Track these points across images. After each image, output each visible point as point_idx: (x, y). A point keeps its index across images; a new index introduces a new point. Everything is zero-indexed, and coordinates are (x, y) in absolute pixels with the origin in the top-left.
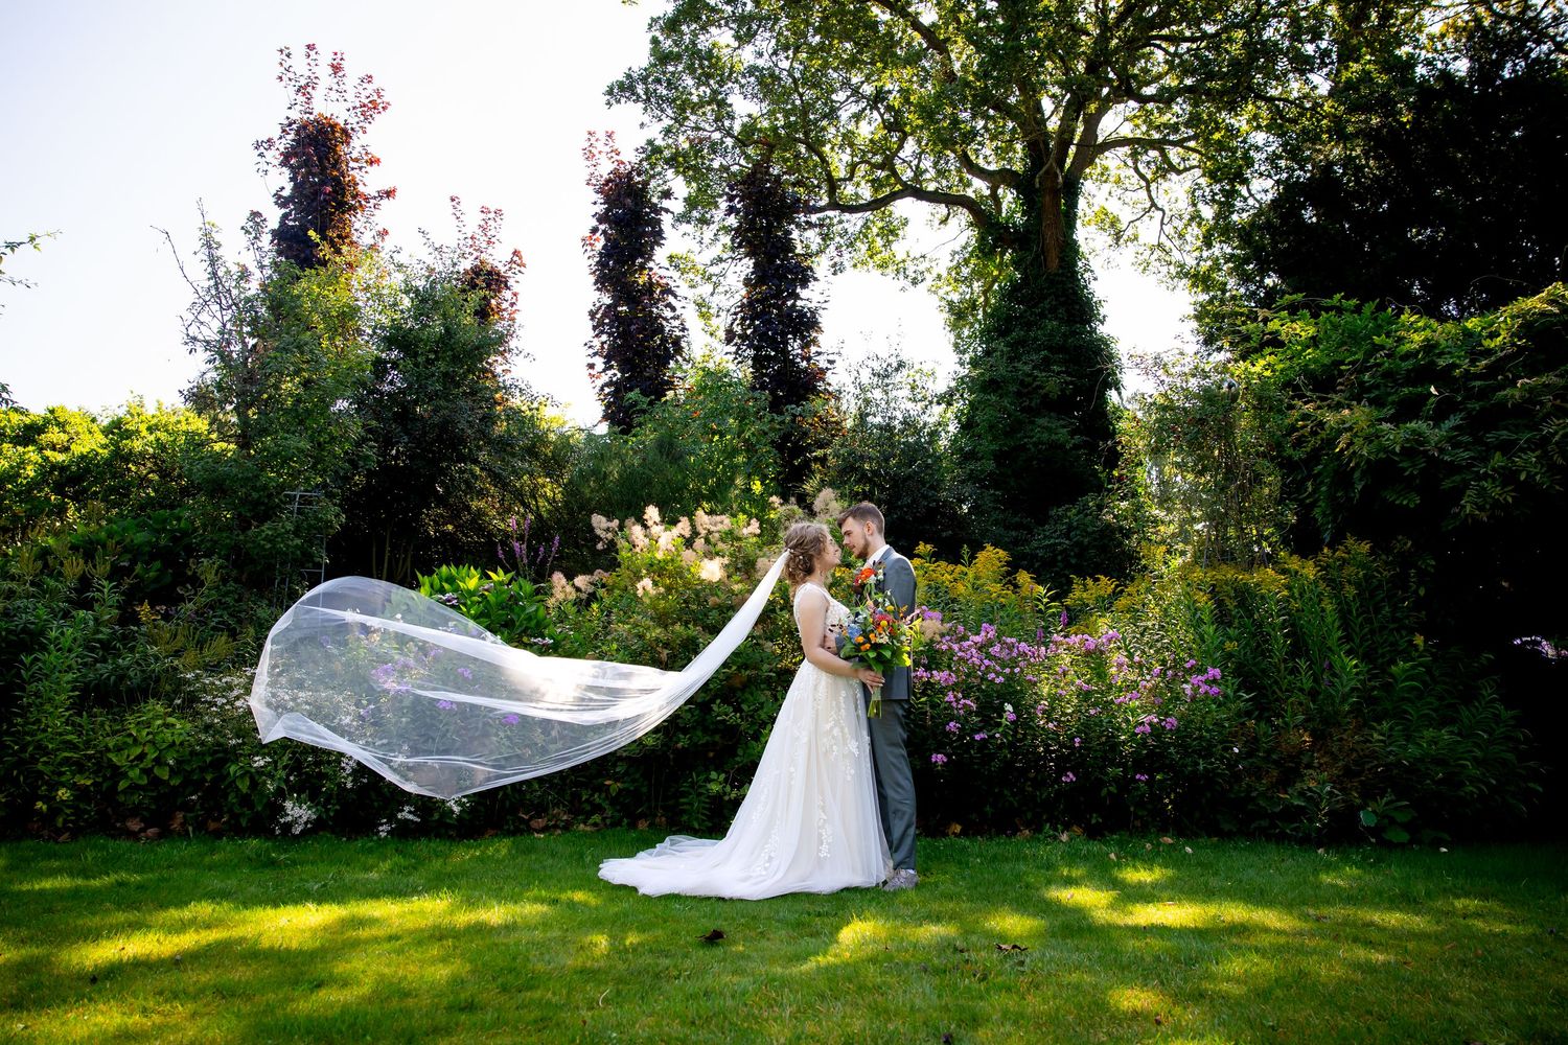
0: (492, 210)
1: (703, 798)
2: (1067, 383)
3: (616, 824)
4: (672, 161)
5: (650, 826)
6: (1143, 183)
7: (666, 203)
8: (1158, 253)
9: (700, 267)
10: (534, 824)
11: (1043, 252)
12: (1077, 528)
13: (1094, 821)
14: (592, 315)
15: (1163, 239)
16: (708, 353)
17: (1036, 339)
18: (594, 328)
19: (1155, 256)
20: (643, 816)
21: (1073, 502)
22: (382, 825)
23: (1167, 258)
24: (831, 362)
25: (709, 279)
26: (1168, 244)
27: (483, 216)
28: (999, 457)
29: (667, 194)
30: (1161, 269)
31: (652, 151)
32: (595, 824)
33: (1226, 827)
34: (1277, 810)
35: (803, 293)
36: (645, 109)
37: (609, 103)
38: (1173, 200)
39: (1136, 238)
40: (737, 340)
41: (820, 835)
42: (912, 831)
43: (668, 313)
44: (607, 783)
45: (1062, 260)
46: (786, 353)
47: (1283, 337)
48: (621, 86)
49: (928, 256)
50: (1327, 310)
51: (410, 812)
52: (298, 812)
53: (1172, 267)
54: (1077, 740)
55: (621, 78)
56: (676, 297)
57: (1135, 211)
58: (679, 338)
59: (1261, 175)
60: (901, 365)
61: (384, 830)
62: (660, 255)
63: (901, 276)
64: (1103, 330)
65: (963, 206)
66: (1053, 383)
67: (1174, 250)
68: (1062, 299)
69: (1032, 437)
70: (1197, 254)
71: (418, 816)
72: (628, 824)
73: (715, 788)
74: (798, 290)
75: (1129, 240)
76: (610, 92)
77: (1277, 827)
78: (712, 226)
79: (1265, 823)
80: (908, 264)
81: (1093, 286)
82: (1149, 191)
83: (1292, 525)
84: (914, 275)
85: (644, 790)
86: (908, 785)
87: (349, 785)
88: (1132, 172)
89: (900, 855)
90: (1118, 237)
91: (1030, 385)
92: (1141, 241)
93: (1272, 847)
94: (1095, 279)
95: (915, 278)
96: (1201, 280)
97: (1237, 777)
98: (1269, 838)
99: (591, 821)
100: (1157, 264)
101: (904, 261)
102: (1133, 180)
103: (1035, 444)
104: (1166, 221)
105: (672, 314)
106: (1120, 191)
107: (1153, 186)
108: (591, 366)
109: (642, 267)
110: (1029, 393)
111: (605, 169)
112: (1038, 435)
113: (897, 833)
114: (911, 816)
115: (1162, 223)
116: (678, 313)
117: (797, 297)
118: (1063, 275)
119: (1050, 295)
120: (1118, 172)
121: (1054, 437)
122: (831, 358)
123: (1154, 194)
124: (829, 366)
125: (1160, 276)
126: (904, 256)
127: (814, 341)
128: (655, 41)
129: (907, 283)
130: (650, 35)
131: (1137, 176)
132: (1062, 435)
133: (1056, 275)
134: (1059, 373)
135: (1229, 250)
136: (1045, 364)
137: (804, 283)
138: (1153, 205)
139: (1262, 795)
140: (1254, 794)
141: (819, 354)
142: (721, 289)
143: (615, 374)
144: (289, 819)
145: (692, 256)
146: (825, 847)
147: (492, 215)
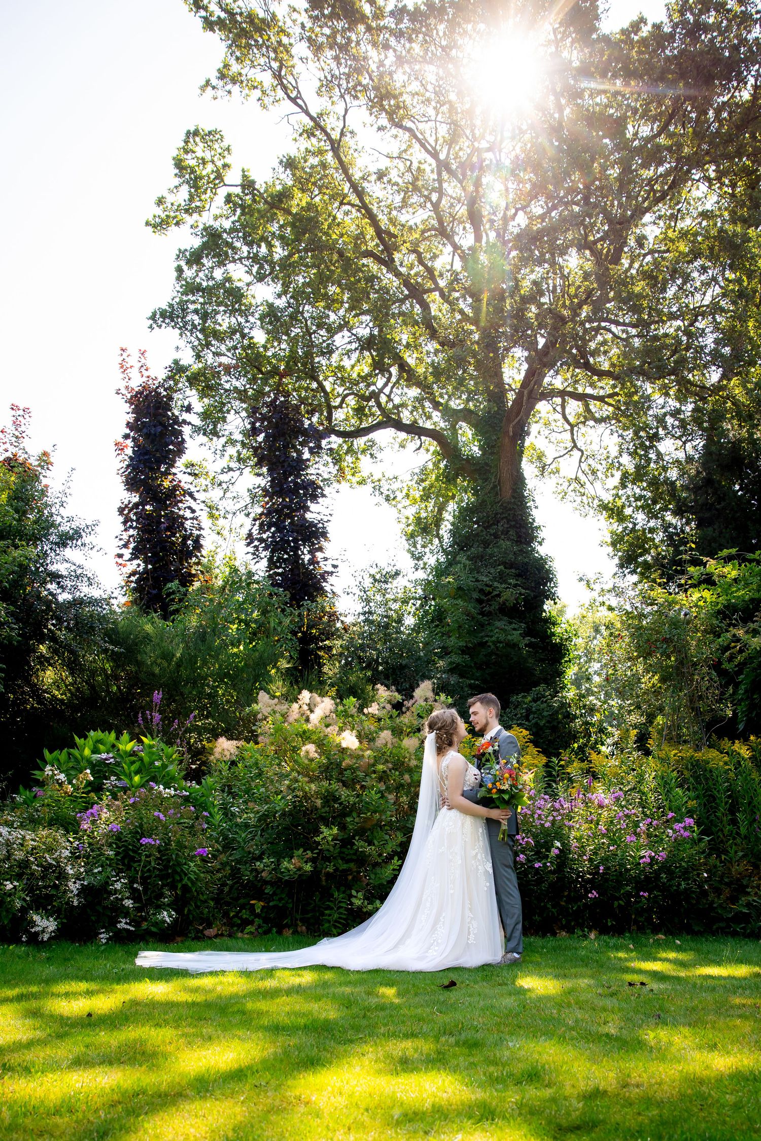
0: (21, 408)
1: (341, 910)
2: (521, 594)
3: (266, 932)
4: (193, 380)
5: (293, 933)
6: (568, 427)
7: (185, 416)
8: (574, 485)
9: (212, 474)
10: (207, 932)
11: (499, 484)
12: (535, 713)
13: (609, 924)
14: (121, 511)
15: (580, 475)
16: (214, 549)
17: (491, 556)
18: (125, 523)
19: (572, 488)
20: (288, 926)
21: (528, 690)
22: (101, 933)
23: (582, 490)
24: (335, 566)
25: (220, 485)
26: (583, 478)
27: (13, 413)
28: (464, 651)
29: (189, 409)
30: (576, 498)
31: (177, 369)
32: (251, 933)
33: (696, 928)
34: (730, 916)
35: (313, 507)
36: (181, 335)
37: (151, 327)
38: (588, 442)
39: (558, 471)
40: (256, 543)
41: (469, 928)
42: (520, 926)
43: (188, 514)
44: (252, 902)
45: (514, 491)
46: (297, 557)
47: (715, 578)
48: (163, 314)
49: (400, 478)
50: (750, 561)
51: (126, 923)
52: (46, 925)
53: (584, 498)
54: (601, 868)
55: (165, 306)
56: (195, 500)
57: (558, 449)
58: (199, 536)
59: (673, 436)
60: (397, 574)
61: (103, 937)
62: (180, 463)
63: (377, 493)
64: (542, 550)
65: (434, 439)
66: (509, 594)
67: (588, 484)
68: (513, 523)
69: (492, 637)
70: (614, 492)
71: (133, 926)
72: (277, 932)
73: (357, 902)
74: (309, 503)
75: (553, 473)
76: (153, 317)
77: (731, 927)
78: (221, 439)
79: (722, 925)
80: (383, 483)
81: (534, 512)
82: (572, 434)
83: (729, 718)
84: (387, 493)
85: (290, 906)
86: (516, 894)
87: (76, 903)
88: (560, 417)
89: (512, 944)
90: (543, 468)
91: (490, 593)
92: (562, 474)
93: (730, 939)
94: (536, 507)
95: (388, 496)
96: (615, 512)
97: (704, 893)
98: (727, 934)
99: (246, 931)
100: (573, 494)
101: (379, 480)
102: (559, 424)
103: (494, 643)
104: (583, 460)
105: (191, 515)
106: (547, 432)
107: (576, 429)
108: (120, 556)
109: (167, 473)
110: (488, 600)
111: (136, 382)
112: (497, 635)
113: (509, 930)
114: (518, 917)
115: (580, 461)
116: (196, 514)
117: (307, 509)
118: (514, 503)
119: (502, 519)
120: (547, 415)
121: (510, 637)
122: (335, 563)
123: (575, 437)
124: (333, 570)
125: (575, 504)
126: (380, 476)
127: (321, 549)
128: (180, 270)
129: (381, 499)
130: (176, 264)
131: (562, 420)
132: (515, 636)
133: (509, 503)
134: (516, 586)
135: (638, 491)
136: (502, 578)
137: (314, 498)
138: (575, 446)
139: (720, 905)
140: (715, 905)
141: (326, 559)
142: (228, 495)
143: (138, 565)
144: (40, 929)
145: (204, 464)
146: (472, 936)
147: (21, 412)
